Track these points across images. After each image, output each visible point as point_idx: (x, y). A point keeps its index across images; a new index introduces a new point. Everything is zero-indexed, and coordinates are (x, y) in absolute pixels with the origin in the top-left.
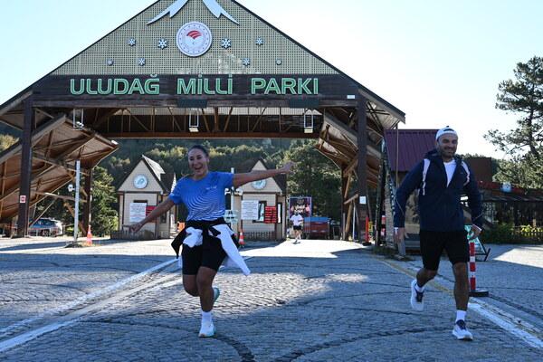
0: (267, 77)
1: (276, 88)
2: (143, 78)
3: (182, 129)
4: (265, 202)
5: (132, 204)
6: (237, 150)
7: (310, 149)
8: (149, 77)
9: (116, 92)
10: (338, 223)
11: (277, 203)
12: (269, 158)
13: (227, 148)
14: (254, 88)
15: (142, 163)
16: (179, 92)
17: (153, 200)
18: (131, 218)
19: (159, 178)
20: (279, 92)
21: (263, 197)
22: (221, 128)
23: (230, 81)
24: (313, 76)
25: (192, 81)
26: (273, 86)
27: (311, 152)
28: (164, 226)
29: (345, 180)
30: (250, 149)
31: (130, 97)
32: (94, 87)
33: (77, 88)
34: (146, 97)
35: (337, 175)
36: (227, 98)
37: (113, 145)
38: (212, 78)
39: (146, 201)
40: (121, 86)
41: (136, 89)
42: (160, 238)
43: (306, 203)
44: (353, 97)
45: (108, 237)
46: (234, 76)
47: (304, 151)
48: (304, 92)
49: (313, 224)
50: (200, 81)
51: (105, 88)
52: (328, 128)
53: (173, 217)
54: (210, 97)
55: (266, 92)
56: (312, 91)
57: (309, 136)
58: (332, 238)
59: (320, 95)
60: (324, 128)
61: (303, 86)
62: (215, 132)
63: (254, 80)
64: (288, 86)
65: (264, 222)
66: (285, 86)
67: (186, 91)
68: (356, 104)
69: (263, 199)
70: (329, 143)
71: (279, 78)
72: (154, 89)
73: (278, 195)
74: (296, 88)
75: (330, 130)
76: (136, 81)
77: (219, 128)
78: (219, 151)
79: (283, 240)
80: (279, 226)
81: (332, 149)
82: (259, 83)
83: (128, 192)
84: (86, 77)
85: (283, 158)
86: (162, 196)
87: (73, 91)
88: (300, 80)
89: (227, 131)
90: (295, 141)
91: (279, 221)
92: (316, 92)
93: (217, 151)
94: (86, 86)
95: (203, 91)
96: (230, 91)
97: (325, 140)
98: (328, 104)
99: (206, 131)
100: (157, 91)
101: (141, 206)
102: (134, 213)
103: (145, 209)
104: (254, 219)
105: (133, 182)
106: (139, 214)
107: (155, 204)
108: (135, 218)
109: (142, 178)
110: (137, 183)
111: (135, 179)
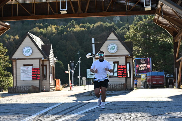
3: (55, 12)
4: (117, 63)
5: (22, 67)
6: (95, 26)
7: (149, 23)
10: (172, 76)
11: (127, 63)
12: (118, 30)
13: (87, 25)
15: (27, 38)
17: (36, 64)
18: (22, 77)
19: (41, 48)
21: (116, 59)
22: (83, 10)
27: (149, 25)
28: (45, 83)
29: (176, 44)
30: (104, 25)
35: (170, 40)
37: (7, 26)
39: (32, 65)
42: (43, 91)
43: (147, 62)
45: (6, 92)
47: (144, 24)
49: (153, 77)
52: (162, 6)
53: (51, 75)
57: (148, 12)
58: (167, 87)
60: (159, 6)
62: (79, 13)
65: (118, 77)
70: (163, 17)
73: (127, 57)
75: (164, 8)
77: (82, 10)
78: (82, 27)
79: (132, 89)
80: (128, 80)
81: (165, 21)
83: (19, 59)
85: (129, 30)
86: (43, 61)
89: (88, 12)
90: (138, 17)
91: (129, 76)
93: (80, 27)
97: (160, 15)
99: (72, 12)
101: (28, 68)
102: (24, 74)
103: (31, 71)
104: (110, 75)
105: (22, 51)
106: (28, 74)
107: (38, 67)
108: (24, 77)
109: (28, 48)
110: (24, 52)
111: (23, 50)
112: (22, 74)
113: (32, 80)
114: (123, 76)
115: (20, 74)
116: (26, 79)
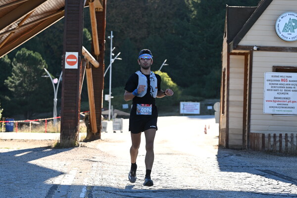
5: (270, 75)
101: (289, 79)
106: (286, 96)
108: (275, 104)
109: (293, 17)
110: (281, 30)
111: (276, 20)
112: (269, 95)
115: (263, 93)
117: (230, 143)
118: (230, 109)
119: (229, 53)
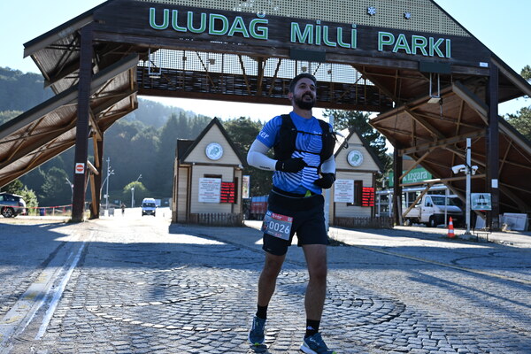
0: (396, 32)
1: (405, 46)
2: (248, 17)
4: (360, 182)
5: (202, 179)
8: (255, 16)
9: (212, 31)
14: (381, 43)
16: (293, 40)
17: (228, 175)
18: (200, 197)
20: (408, 52)
21: (359, 176)
23: (354, 32)
24: (445, 36)
25: (309, 28)
26: (402, 43)
31: (230, 40)
32: (182, 22)
33: (159, 20)
34: (251, 42)
36: (349, 52)
38: (333, 26)
39: (220, 177)
40: (219, 25)
41: (238, 30)
44: (486, 65)
46: (359, 27)
48: (435, 54)
50: (318, 28)
51: (197, 23)
54: (330, 49)
55: (395, 50)
56: (445, 55)
59: (453, 60)
61: (435, 47)
63: (381, 34)
64: (419, 45)
66: (415, 45)
67: (302, 39)
68: (488, 73)
69: (359, 178)
71: (409, 34)
72: (261, 33)
74: (427, 49)
76: (239, 19)
82: (386, 38)
83: (196, 164)
84: (171, 7)
87: (152, 23)
88: (431, 39)
92: (449, 55)
94: (170, 20)
95: (322, 40)
96: (354, 44)
98: (459, 71)
100: (265, 36)
101: (213, 182)
102: (205, 191)
103: (219, 186)
104: (349, 201)
105: (205, 151)
106: (212, 192)
107: (231, 180)
108: (205, 197)
111: (206, 147)
112: (202, 191)
113: (221, 203)
114: (369, 204)
115: (198, 190)
116: (210, 201)
117: (179, 220)
118: (179, 200)
119: (178, 167)
